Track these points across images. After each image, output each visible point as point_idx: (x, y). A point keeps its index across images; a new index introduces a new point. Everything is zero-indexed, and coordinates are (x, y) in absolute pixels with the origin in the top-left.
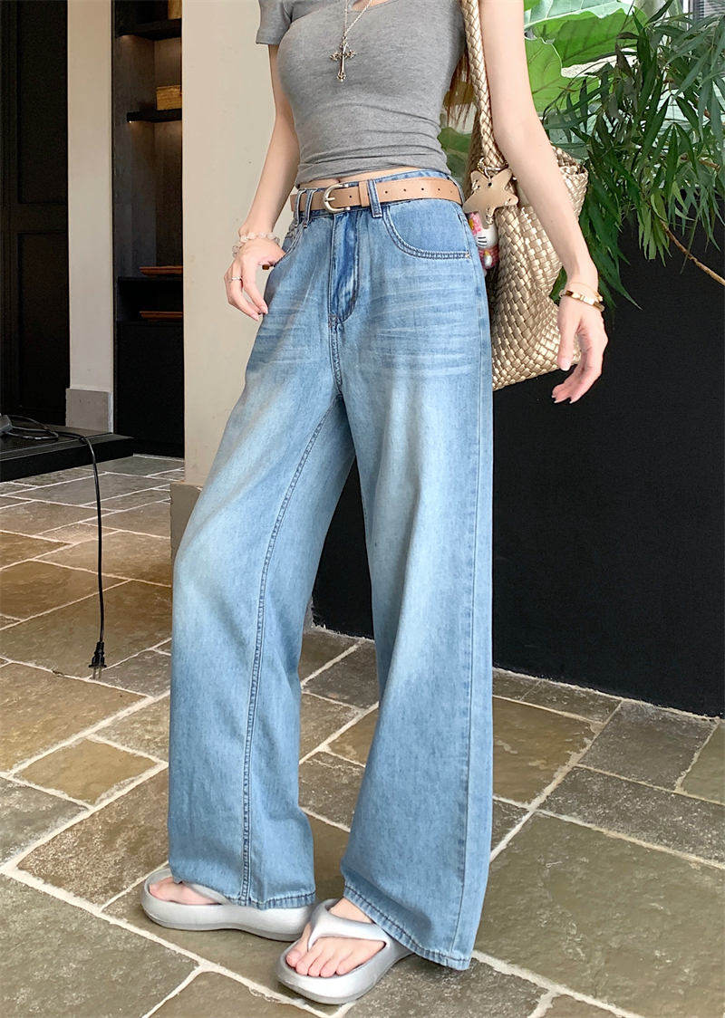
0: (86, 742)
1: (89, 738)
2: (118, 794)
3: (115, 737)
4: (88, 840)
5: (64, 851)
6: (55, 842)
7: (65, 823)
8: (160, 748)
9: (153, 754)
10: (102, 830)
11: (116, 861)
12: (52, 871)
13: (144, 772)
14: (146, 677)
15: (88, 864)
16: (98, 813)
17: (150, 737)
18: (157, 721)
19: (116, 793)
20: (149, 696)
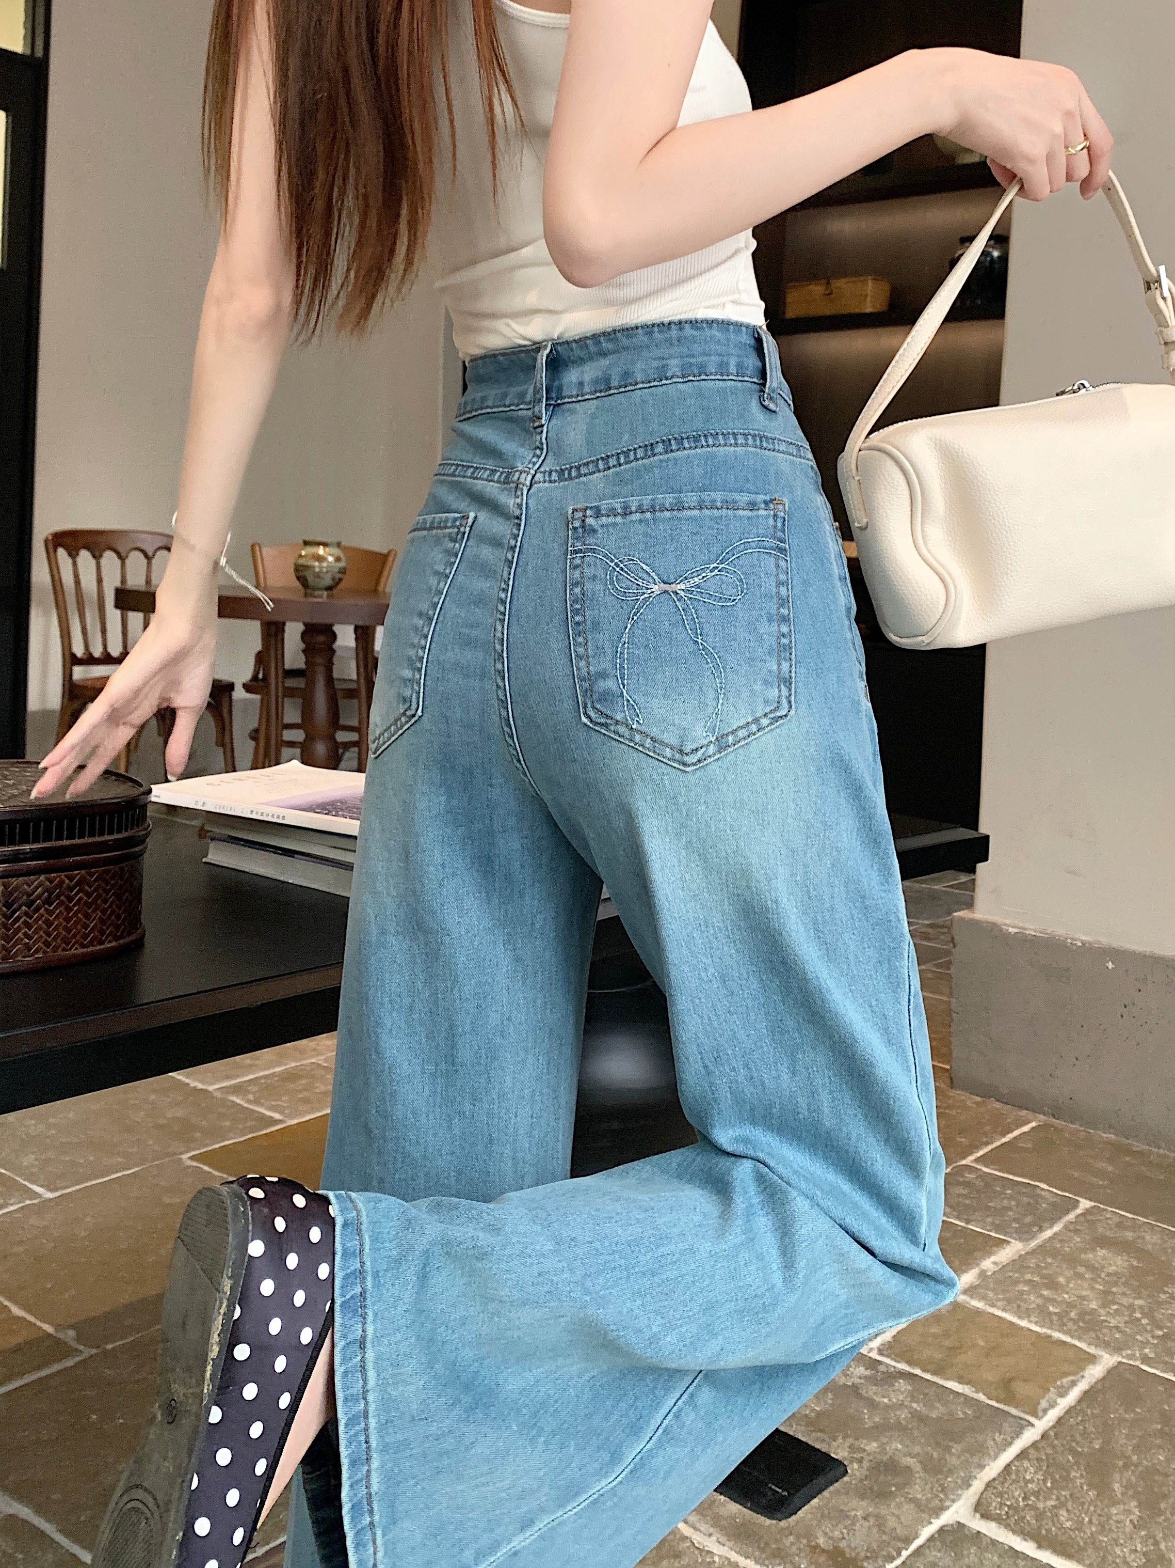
1: (961, 1301)
2: (1064, 1404)
3: (999, 1303)
4: (1064, 1479)
5: (1037, 1494)
6: (1013, 1477)
7: (1010, 1444)
8: (1086, 1330)
9: (1079, 1339)
10: (1076, 1463)
11: (1131, 1521)
12: (1040, 1528)
13: (1083, 1369)
14: (989, 1208)
15: (1090, 1521)
16: (1052, 1433)
17: (1057, 1311)
18: (1052, 1284)
19: (1059, 1400)
20: (1013, 1241)
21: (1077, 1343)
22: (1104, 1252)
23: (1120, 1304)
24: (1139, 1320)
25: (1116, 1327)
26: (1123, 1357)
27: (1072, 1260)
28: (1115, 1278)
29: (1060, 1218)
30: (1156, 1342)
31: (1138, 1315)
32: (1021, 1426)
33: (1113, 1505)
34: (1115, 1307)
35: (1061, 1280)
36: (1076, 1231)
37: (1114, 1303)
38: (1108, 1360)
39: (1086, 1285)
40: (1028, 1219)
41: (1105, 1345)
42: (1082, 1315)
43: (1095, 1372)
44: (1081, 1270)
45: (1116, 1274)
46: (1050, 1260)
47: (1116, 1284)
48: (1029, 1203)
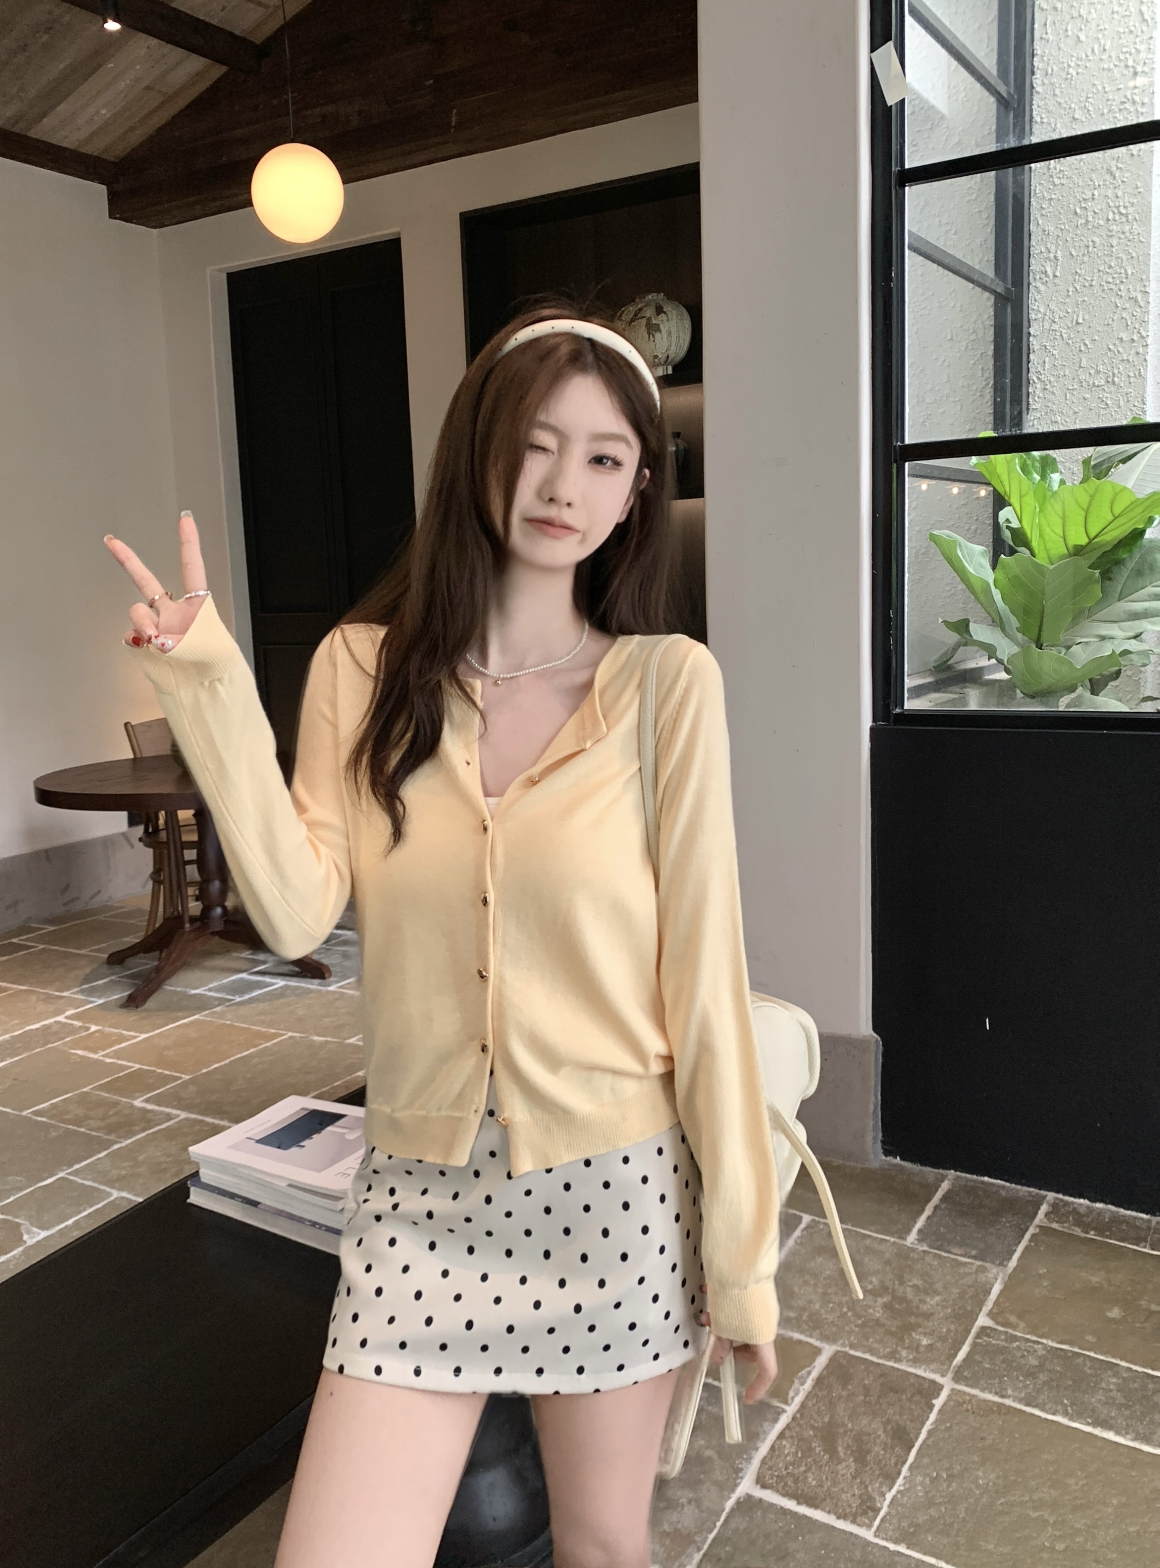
2: (805, 1389)
4: (809, 1450)
5: (793, 1464)
6: (777, 1453)
7: (773, 1427)
8: (814, 1328)
9: (811, 1336)
10: (815, 1436)
11: (851, 1473)
12: (797, 1489)
13: (814, 1360)
15: (827, 1478)
16: (798, 1416)
17: (795, 1315)
18: (790, 1293)
19: (801, 1388)
21: (810, 1340)
22: (821, 1259)
23: (834, 1303)
24: (846, 1313)
25: (832, 1322)
26: (839, 1346)
27: (800, 1270)
28: (829, 1281)
29: (791, 1234)
30: (857, 1329)
31: (845, 1310)
32: (779, 1412)
33: (840, 1463)
34: (831, 1305)
35: (796, 1289)
36: (802, 1244)
37: (829, 1302)
38: (828, 1351)
39: (812, 1290)
41: (826, 1338)
42: (810, 1316)
43: (821, 1361)
44: (807, 1277)
45: (829, 1277)
46: (787, 1273)
47: (830, 1285)
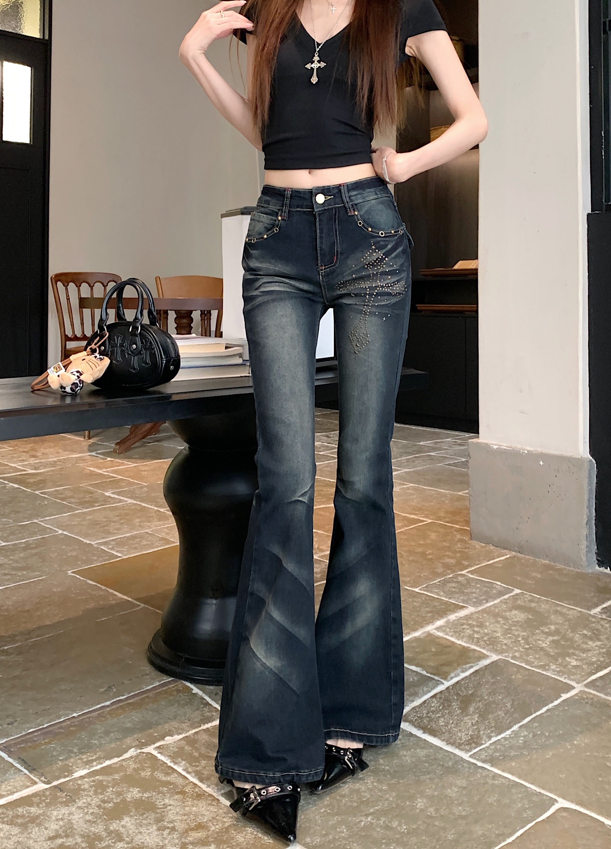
0: (429, 634)
1: (431, 632)
2: (463, 675)
3: (450, 634)
4: (449, 706)
6: (426, 705)
7: (430, 692)
8: (489, 645)
9: (484, 648)
10: (457, 699)
11: (472, 723)
12: (428, 725)
13: (479, 661)
14: (464, 592)
15: (453, 723)
16: (451, 687)
17: (478, 636)
18: (481, 625)
19: (461, 674)
20: (470, 607)
21: (482, 650)
22: (516, 612)
23: (513, 634)
24: (520, 641)
25: (505, 644)
26: (503, 656)
27: (496, 615)
28: (516, 623)
29: (500, 597)
30: (523, 650)
31: (520, 639)
32: (439, 684)
33: (467, 716)
35: (487, 624)
36: (506, 603)
38: (494, 657)
39: (499, 626)
40: (483, 597)
41: (496, 651)
43: (485, 663)
44: (500, 619)
45: (518, 622)
46: (485, 615)
47: (515, 626)
48: (486, 591)
